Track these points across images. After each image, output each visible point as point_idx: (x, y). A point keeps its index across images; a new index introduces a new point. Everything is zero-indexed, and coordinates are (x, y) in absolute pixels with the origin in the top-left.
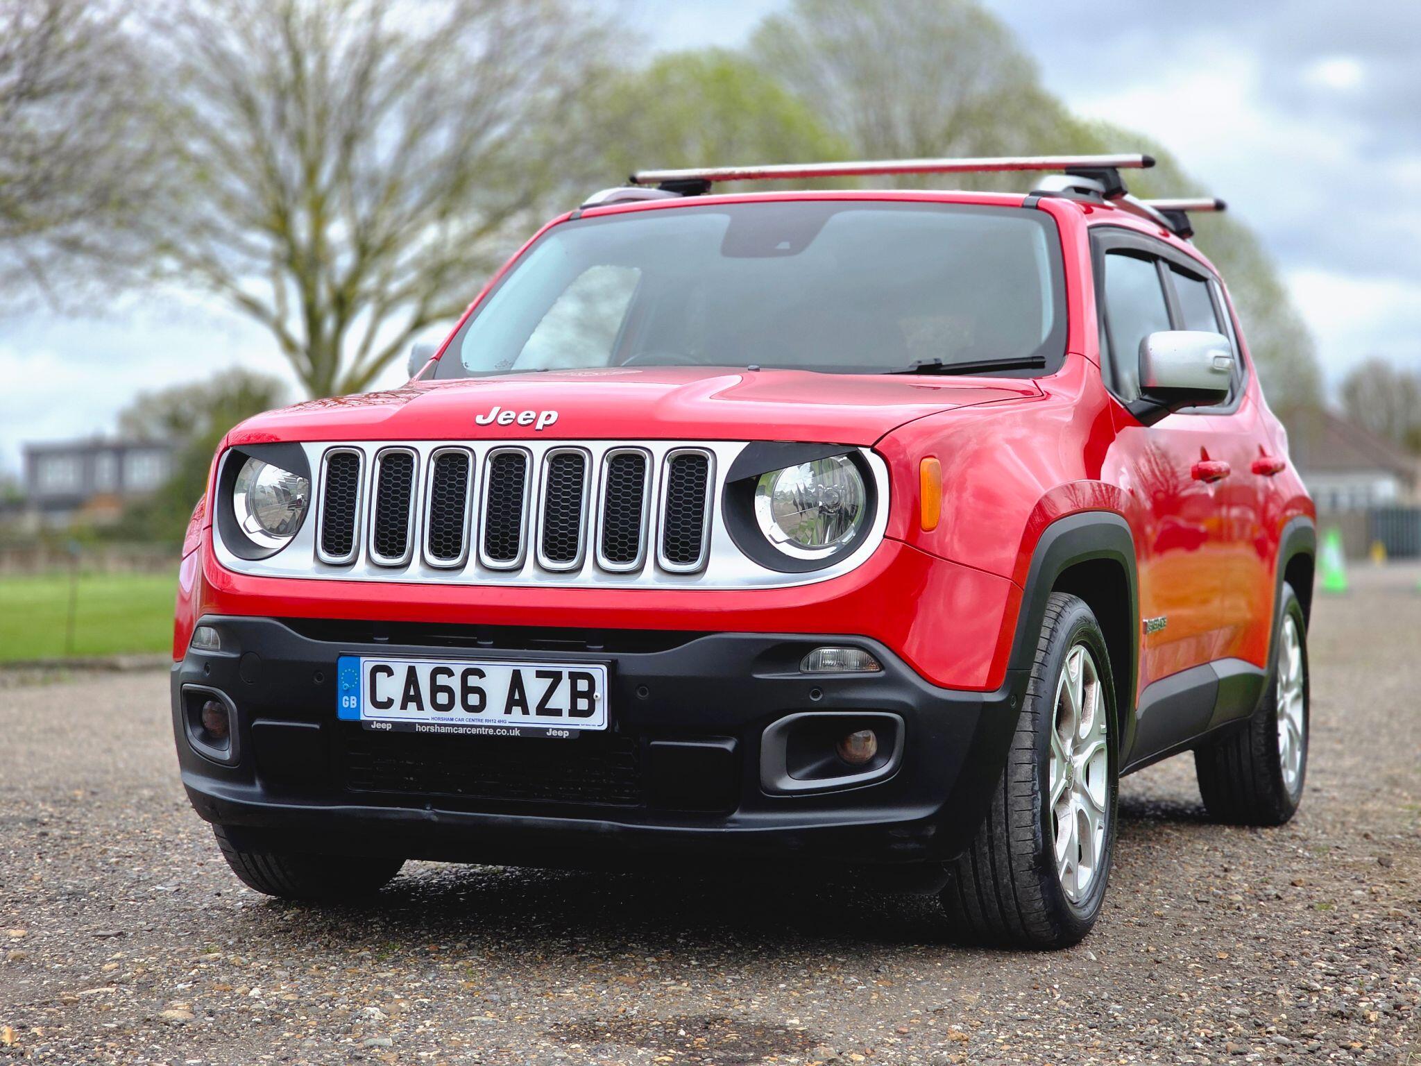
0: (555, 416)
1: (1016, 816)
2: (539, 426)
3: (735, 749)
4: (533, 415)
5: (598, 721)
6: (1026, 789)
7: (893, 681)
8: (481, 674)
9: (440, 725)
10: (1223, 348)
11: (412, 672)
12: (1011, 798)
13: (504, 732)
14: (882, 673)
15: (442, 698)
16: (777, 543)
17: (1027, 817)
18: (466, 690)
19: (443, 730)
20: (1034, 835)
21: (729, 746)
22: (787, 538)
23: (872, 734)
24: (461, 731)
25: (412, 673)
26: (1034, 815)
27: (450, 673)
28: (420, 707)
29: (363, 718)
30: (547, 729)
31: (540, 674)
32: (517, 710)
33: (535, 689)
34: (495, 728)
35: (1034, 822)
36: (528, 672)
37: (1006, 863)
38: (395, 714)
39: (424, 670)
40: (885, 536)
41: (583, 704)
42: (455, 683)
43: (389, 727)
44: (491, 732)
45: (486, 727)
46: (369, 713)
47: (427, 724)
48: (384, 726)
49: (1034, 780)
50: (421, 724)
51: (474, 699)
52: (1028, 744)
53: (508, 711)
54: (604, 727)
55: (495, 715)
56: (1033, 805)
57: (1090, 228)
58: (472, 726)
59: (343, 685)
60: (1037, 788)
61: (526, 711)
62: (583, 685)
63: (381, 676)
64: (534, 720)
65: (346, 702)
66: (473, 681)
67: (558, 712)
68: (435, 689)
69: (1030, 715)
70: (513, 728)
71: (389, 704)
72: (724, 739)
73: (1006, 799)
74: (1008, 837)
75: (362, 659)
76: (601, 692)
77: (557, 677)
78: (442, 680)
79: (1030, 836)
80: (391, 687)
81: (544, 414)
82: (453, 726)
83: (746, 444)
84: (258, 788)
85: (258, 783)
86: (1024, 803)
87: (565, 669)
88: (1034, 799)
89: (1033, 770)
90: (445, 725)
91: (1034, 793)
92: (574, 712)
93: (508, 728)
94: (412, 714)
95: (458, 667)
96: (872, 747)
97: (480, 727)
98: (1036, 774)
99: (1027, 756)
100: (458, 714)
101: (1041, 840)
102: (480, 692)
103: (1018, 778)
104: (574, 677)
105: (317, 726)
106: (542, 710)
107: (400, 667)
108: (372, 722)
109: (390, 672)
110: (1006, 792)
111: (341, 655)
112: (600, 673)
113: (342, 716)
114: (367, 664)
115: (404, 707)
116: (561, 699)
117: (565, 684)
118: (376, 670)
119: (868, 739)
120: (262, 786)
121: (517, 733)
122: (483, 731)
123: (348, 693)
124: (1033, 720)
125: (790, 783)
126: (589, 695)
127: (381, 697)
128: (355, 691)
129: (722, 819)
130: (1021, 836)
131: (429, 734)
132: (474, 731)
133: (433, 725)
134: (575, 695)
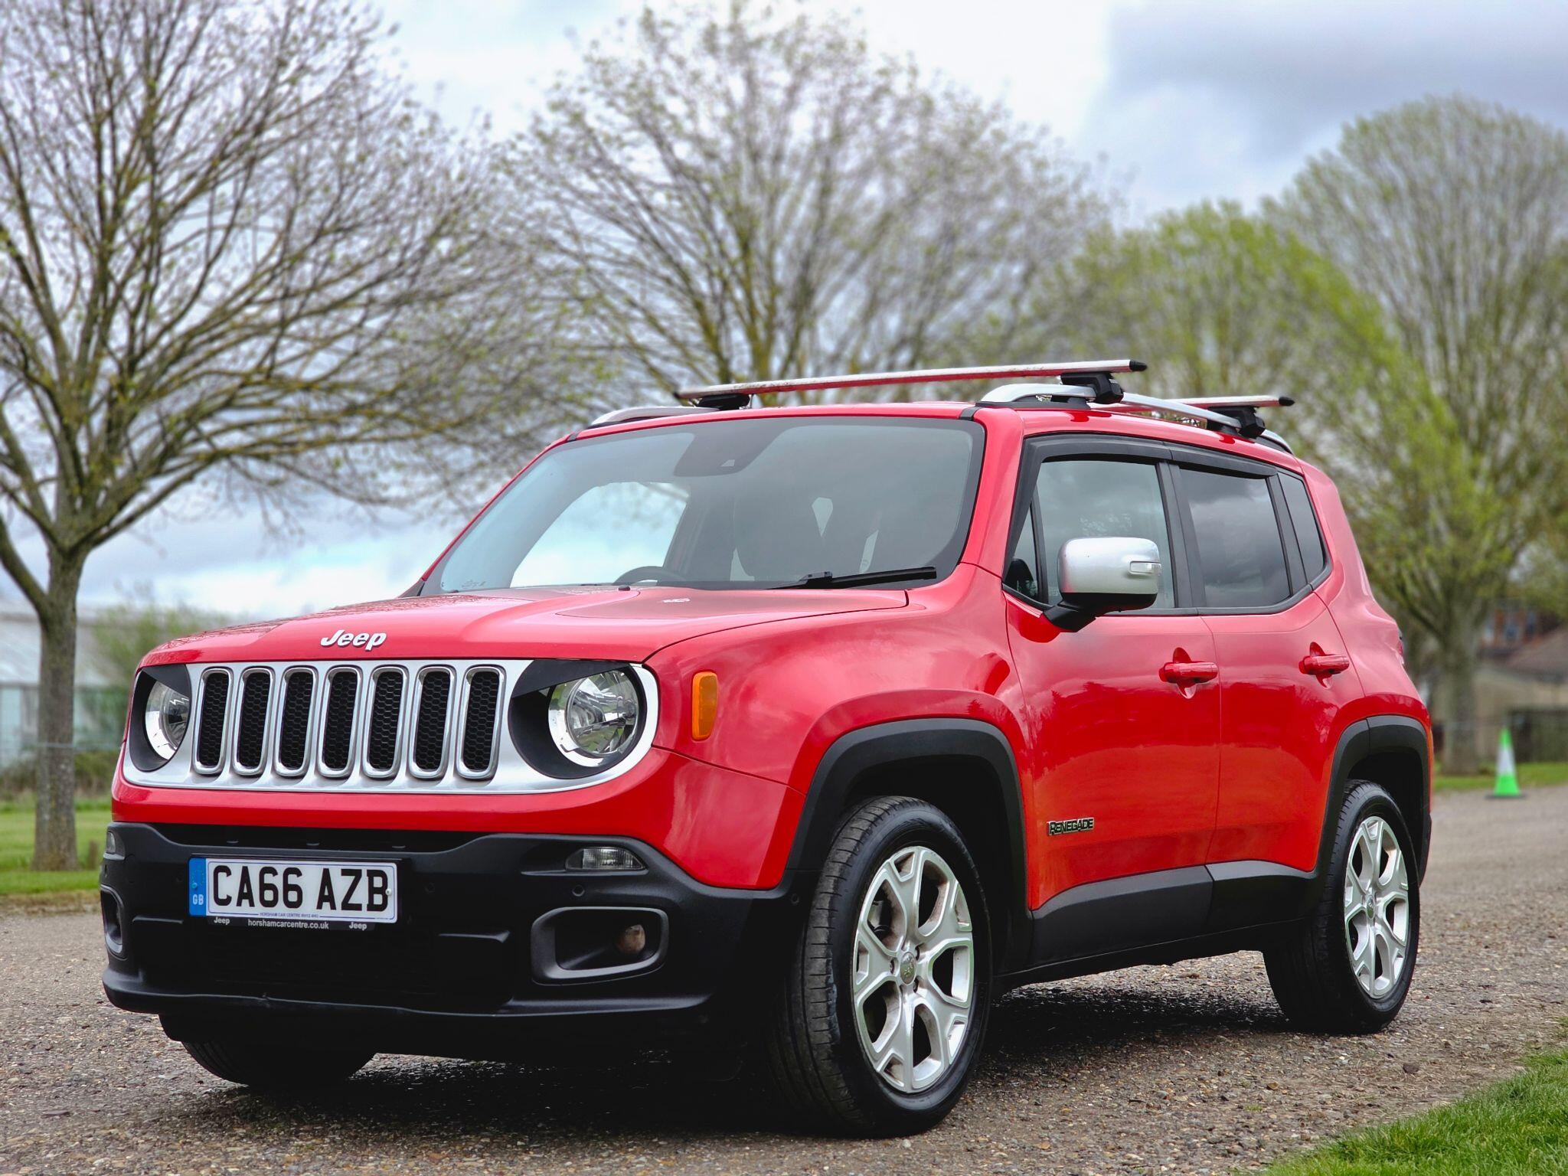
0: (383, 636)
1: (811, 1008)
2: (369, 647)
3: (508, 940)
4: (366, 638)
5: (389, 915)
6: (820, 982)
7: (656, 878)
8: (298, 873)
9: (267, 920)
10: (1148, 553)
11: (245, 871)
12: (807, 991)
13: (316, 926)
14: (645, 872)
15: (269, 895)
16: (567, 751)
17: (822, 1007)
18: (288, 888)
19: (269, 924)
20: (830, 1024)
21: (502, 937)
22: (577, 747)
23: (641, 929)
24: (283, 925)
25: (245, 873)
26: (829, 1007)
27: (274, 872)
28: (252, 904)
29: (208, 914)
30: (349, 923)
31: (345, 872)
32: (326, 905)
33: (340, 885)
34: (309, 922)
35: (829, 1013)
36: (335, 869)
37: (808, 1053)
38: (232, 910)
39: (255, 868)
40: (652, 745)
41: (378, 899)
42: (278, 881)
43: (227, 922)
44: (306, 925)
45: (302, 921)
46: (213, 910)
47: (256, 919)
48: (223, 921)
49: (828, 973)
50: (252, 919)
51: (293, 896)
52: (823, 939)
53: (319, 907)
54: (394, 921)
55: (310, 911)
56: (827, 997)
57: (1026, 437)
58: (291, 921)
59: (194, 884)
60: (831, 980)
61: (333, 907)
62: (378, 882)
63: (222, 875)
64: (340, 915)
65: (196, 900)
66: (293, 879)
67: (358, 907)
68: (264, 887)
69: (827, 912)
70: (323, 922)
71: (227, 901)
72: (498, 932)
73: (803, 990)
74: (807, 1028)
75: (208, 860)
76: (392, 889)
77: (357, 874)
78: (269, 878)
79: (825, 1026)
80: (229, 886)
81: (375, 636)
82: (276, 920)
83: (531, 661)
84: (140, 979)
85: (140, 974)
86: (819, 995)
87: (365, 867)
88: (828, 992)
89: (827, 964)
90: (271, 920)
91: (828, 985)
92: (372, 907)
93: (320, 922)
94: (245, 911)
95: (281, 866)
96: (641, 940)
97: (297, 921)
98: (831, 967)
99: (821, 951)
100: (281, 910)
101: (838, 1031)
102: (297, 888)
103: (812, 971)
104: (372, 874)
105: (180, 922)
106: (347, 906)
107: (236, 866)
108: (214, 918)
109: (229, 873)
110: (803, 985)
111: (193, 857)
112: (391, 870)
113: (193, 912)
114: (211, 864)
115: (239, 904)
116: (361, 896)
117: (364, 880)
118: (219, 869)
119: (637, 932)
120: (144, 977)
121: (326, 926)
122: (300, 925)
123: (197, 891)
124: (830, 918)
125: (558, 973)
126: (382, 890)
127: (222, 896)
128: (202, 889)
129: (498, 1004)
130: (818, 1027)
131: (258, 928)
132: (292, 925)
133: (261, 919)
134: (373, 891)
